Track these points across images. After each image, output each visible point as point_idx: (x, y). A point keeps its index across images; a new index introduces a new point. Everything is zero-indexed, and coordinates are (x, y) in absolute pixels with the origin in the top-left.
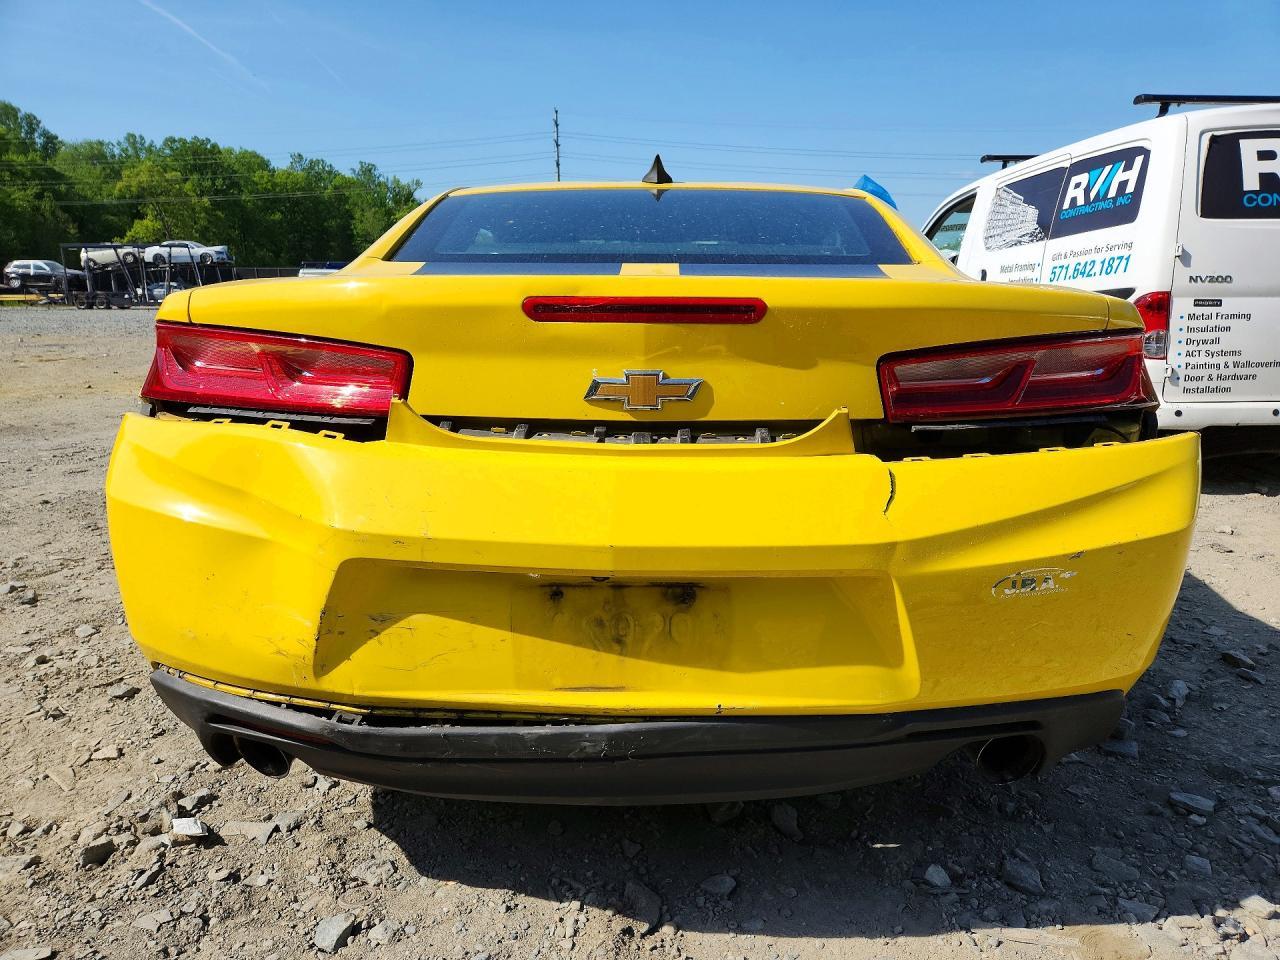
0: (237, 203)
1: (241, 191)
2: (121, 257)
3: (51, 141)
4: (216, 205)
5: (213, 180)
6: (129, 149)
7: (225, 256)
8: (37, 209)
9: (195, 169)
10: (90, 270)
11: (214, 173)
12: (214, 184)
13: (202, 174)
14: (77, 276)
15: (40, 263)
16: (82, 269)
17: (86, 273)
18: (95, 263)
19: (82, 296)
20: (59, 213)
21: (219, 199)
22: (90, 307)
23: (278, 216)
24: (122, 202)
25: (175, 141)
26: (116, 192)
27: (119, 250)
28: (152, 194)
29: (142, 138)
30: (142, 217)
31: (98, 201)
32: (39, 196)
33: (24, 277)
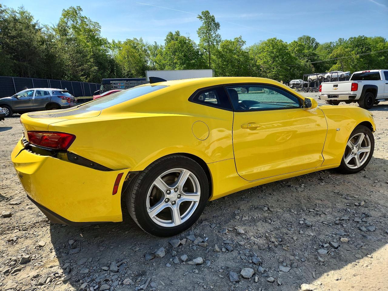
0: (369, 55)
1: (371, 51)
2: (318, 78)
3: (317, 44)
4: (361, 57)
5: (362, 49)
6: (339, 43)
7: (348, 75)
8: (306, 65)
9: (357, 46)
10: (309, 81)
11: (363, 46)
12: (362, 50)
13: (359, 47)
14: (306, 83)
15: (298, 80)
16: (307, 81)
17: (308, 82)
18: (311, 80)
19: (306, 88)
20: (311, 65)
21: (362, 55)
22: (307, 92)
23: (383, 58)
24: (331, 60)
25: (352, 38)
26: (330, 57)
27: (318, 75)
28: (340, 56)
29: (343, 39)
30: (335, 63)
31: (325, 60)
32: (307, 61)
33: (294, 84)
